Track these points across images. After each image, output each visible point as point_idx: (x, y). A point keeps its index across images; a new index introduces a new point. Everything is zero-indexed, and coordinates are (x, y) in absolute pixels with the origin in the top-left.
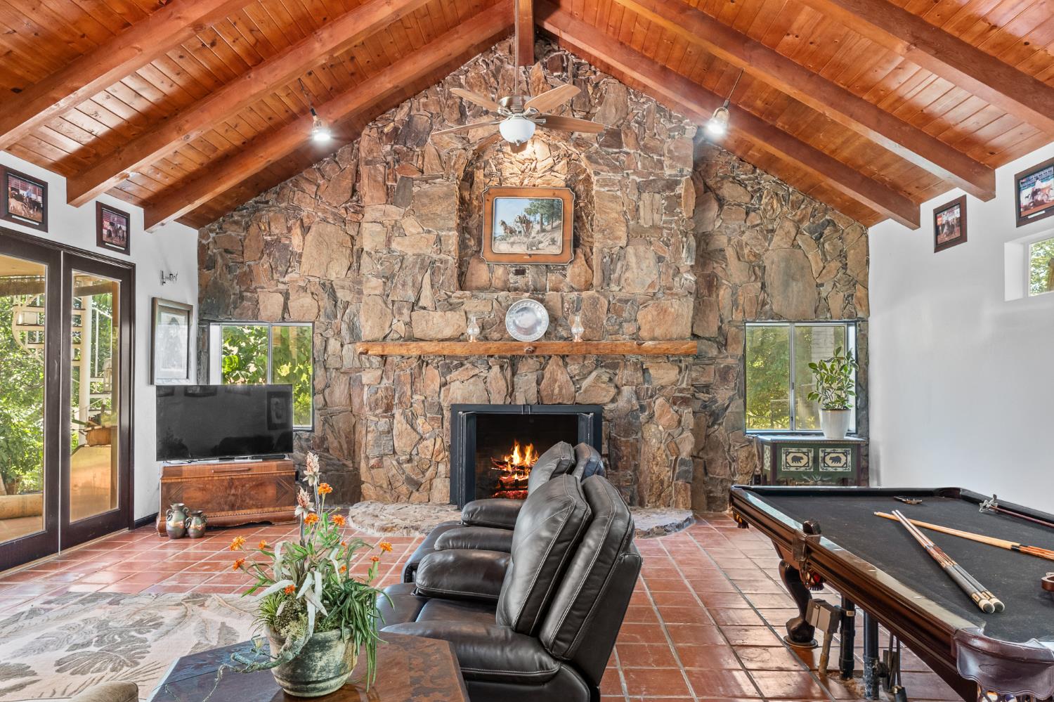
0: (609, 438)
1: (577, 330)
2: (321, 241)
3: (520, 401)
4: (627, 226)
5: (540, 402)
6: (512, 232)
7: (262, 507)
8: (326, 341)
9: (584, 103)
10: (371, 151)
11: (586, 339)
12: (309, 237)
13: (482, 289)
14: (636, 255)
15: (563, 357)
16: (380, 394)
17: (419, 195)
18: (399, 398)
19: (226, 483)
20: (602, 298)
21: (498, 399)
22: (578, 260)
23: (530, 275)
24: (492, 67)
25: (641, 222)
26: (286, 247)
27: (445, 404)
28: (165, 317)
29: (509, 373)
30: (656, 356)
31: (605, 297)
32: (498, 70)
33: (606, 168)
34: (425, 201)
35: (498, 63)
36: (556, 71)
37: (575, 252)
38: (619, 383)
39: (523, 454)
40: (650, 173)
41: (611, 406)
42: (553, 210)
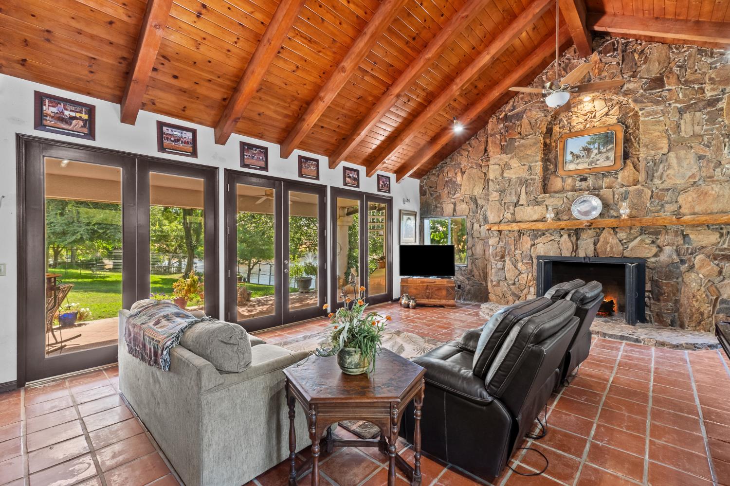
0: (652, 280)
1: (624, 211)
2: (470, 177)
3: (582, 254)
4: (669, 139)
5: (596, 255)
6: (578, 157)
7: (440, 299)
8: (473, 224)
9: (632, 67)
10: (493, 129)
11: (631, 217)
12: (465, 176)
13: (556, 192)
14: (677, 158)
15: (614, 229)
16: (498, 250)
17: (518, 146)
18: (508, 252)
19: (425, 287)
20: (646, 190)
21: (567, 253)
22: (628, 167)
23: (590, 181)
24: (563, 65)
25: (683, 134)
26: (455, 182)
27: (534, 256)
28: (405, 217)
29: (574, 239)
30: (695, 226)
31: (649, 188)
32: (567, 65)
33: (649, 104)
34: (522, 149)
35: (567, 61)
36: (609, 53)
37: (625, 163)
38: (661, 245)
40: (691, 99)
41: (654, 259)
42: (607, 139)
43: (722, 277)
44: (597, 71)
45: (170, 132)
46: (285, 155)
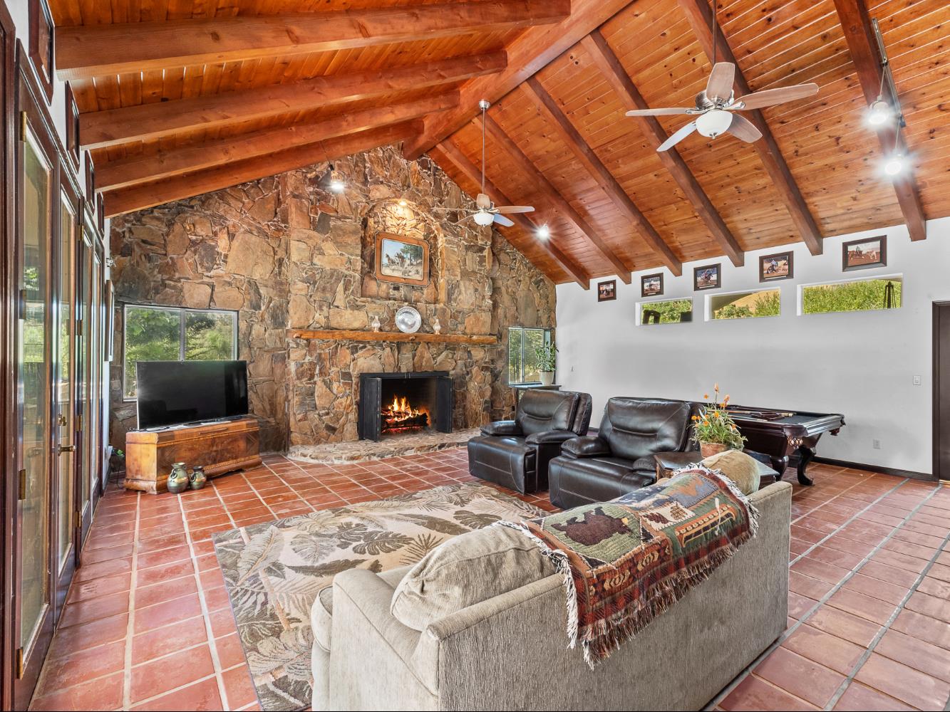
1: (437, 328)
3: (404, 370)
4: (461, 269)
5: (415, 370)
6: (393, 262)
7: (236, 458)
8: (251, 326)
9: (440, 193)
10: (296, 188)
11: (441, 333)
12: (236, 243)
13: (371, 297)
14: (465, 286)
15: (428, 343)
16: (306, 367)
17: (335, 227)
18: (320, 370)
19: (209, 442)
21: (389, 370)
22: (431, 285)
23: (403, 291)
24: (386, 154)
25: (467, 267)
27: (353, 373)
29: (396, 353)
30: (475, 344)
32: (390, 157)
33: (450, 233)
35: (389, 152)
36: (425, 169)
37: (429, 280)
38: (456, 359)
39: (400, 404)
40: (472, 241)
41: (453, 372)
42: (417, 253)
43: (485, 384)
44: (416, 181)
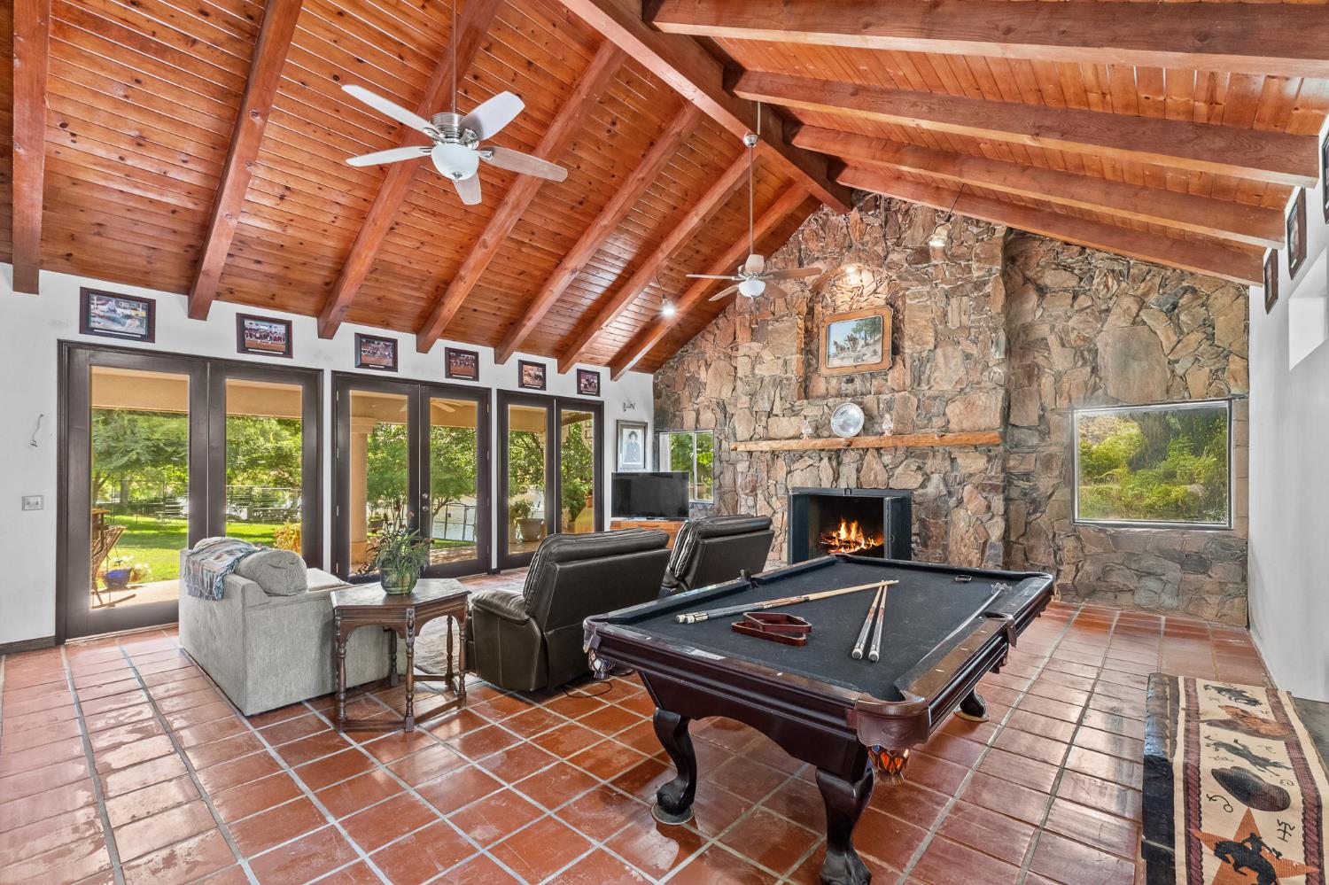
0: (923, 522)
1: (888, 426)
2: (718, 374)
3: (843, 486)
4: (936, 331)
5: (860, 486)
6: (842, 349)
8: (721, 441)
9: (895, 232)
10: (741, 306)
11: (895, 434)
12: (710, 371)
13: (818, 397)
14: (945, 356)
15: (878, 450)
16: (749, 479)
17: (772, 332)
18: (760, 483)
20: (912, 397)
21: (826, 483)
22: (897, 366)
23: (858, 384)
24: (821, 222)
25: (950, 325)
26: (698, 379)
27: (789, 487)
28: (626, 432)
29: (834, 463)
30: (964, 446)
31: (915, 395)
32: (825, 223)
33: (915, 283)
34: (776, 335)
35: (824, 217)
36: (870, 210)
37: (894, 360)
38: (928, 472)
39: (849, 530)
40: (958, 279)
41: (920, 491)
42: (874, 326)
43: (990, 514)
44: (857, 234)
45: (254, 327)
46: (423, 347)
